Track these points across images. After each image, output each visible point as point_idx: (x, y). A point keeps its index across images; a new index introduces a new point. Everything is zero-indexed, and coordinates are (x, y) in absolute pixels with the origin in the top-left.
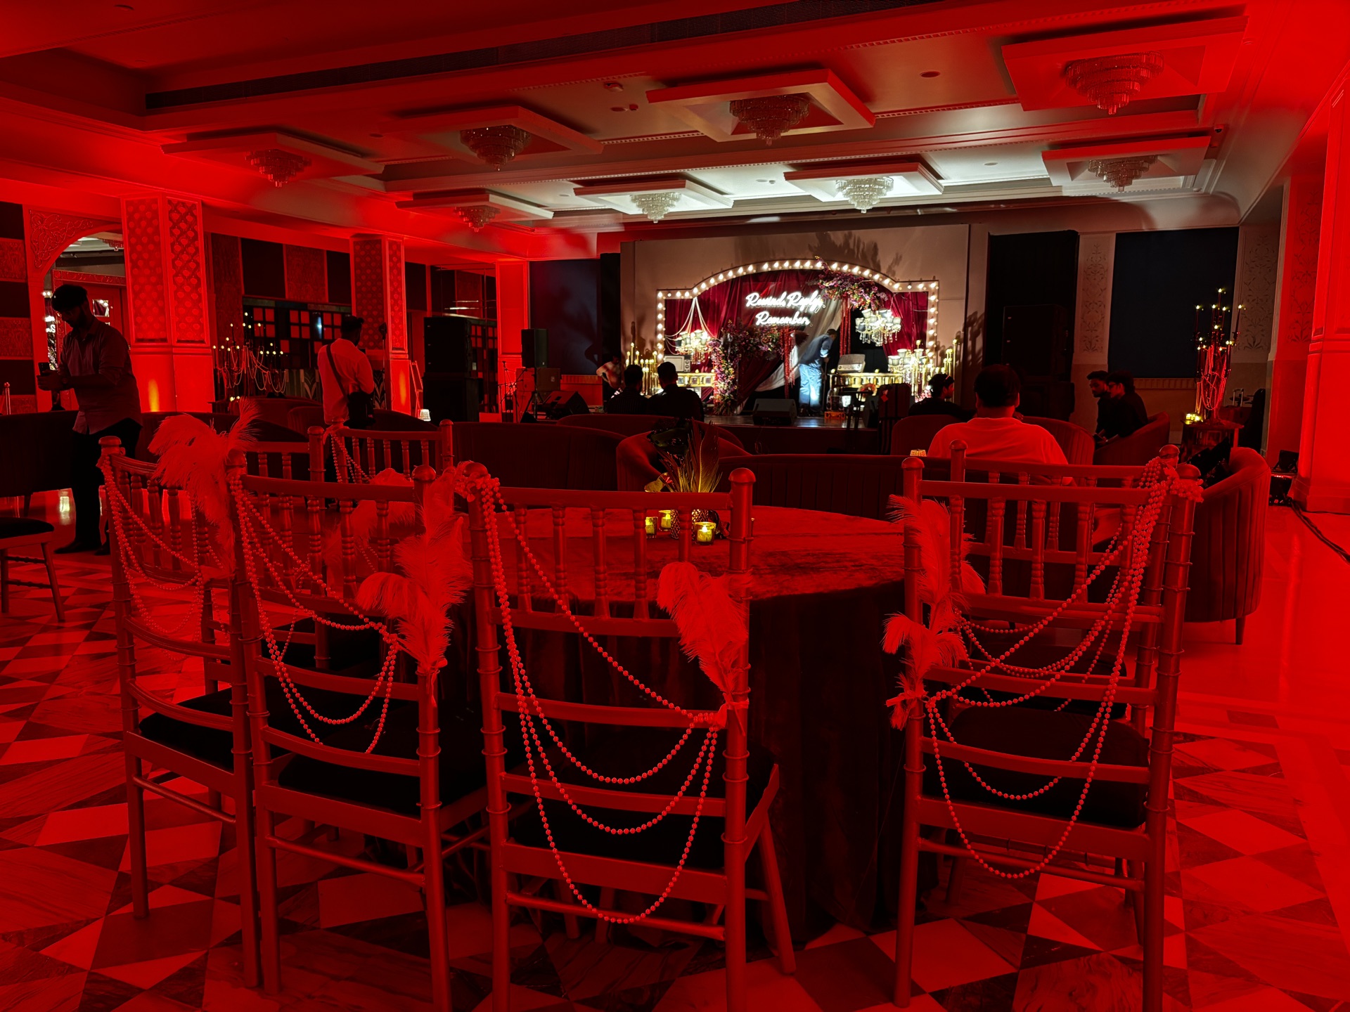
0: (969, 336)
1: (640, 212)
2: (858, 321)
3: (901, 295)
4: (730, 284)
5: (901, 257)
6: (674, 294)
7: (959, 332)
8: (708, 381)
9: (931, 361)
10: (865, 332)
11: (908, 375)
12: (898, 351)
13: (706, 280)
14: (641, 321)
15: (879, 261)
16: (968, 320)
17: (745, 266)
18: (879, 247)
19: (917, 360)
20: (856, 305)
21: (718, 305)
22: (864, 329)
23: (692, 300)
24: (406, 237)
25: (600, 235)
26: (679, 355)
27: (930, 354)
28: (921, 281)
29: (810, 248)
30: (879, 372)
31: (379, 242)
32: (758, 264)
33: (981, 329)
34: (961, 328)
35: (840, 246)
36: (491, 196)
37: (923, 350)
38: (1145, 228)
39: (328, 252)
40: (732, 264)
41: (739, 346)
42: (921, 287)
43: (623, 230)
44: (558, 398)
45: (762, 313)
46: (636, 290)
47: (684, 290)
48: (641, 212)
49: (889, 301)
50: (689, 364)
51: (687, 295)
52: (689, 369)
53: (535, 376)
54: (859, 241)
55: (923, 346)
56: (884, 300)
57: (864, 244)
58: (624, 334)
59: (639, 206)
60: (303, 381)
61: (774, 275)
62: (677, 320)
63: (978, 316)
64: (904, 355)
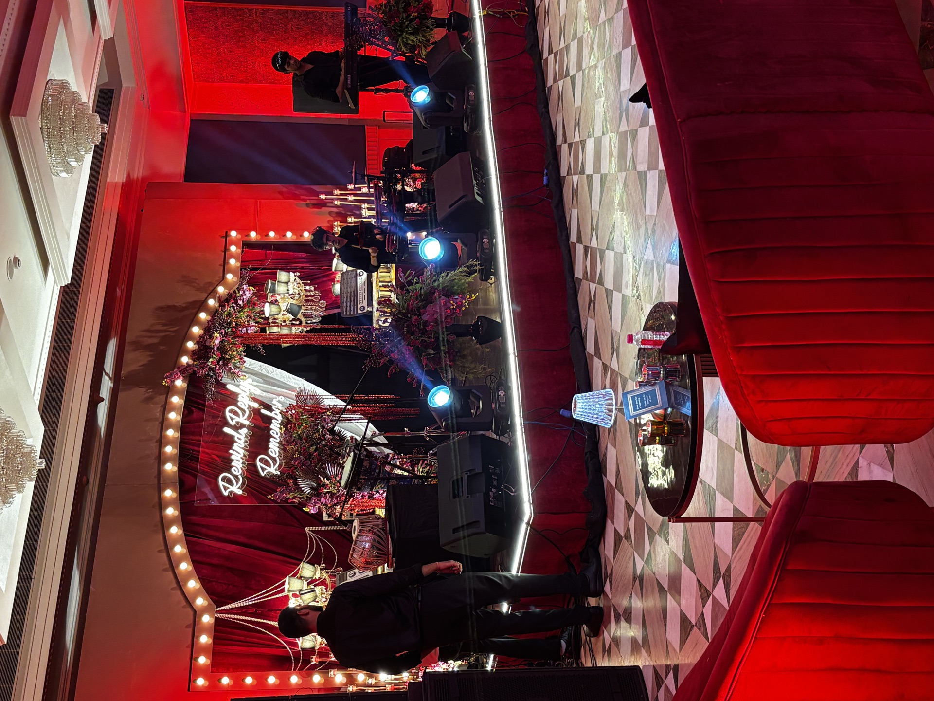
5: (184, 276)
6: (202, 651)
13: (180, 579)
15: (187, 303)
17: (161, 505)
28: (226, 251)
29: (149, 399)
32: (161, 481)
40: (155, 530)
42: (234, 249)
45: (259, 464)
51: (207, 619)
57: (155, 324)
61: (185, 458)
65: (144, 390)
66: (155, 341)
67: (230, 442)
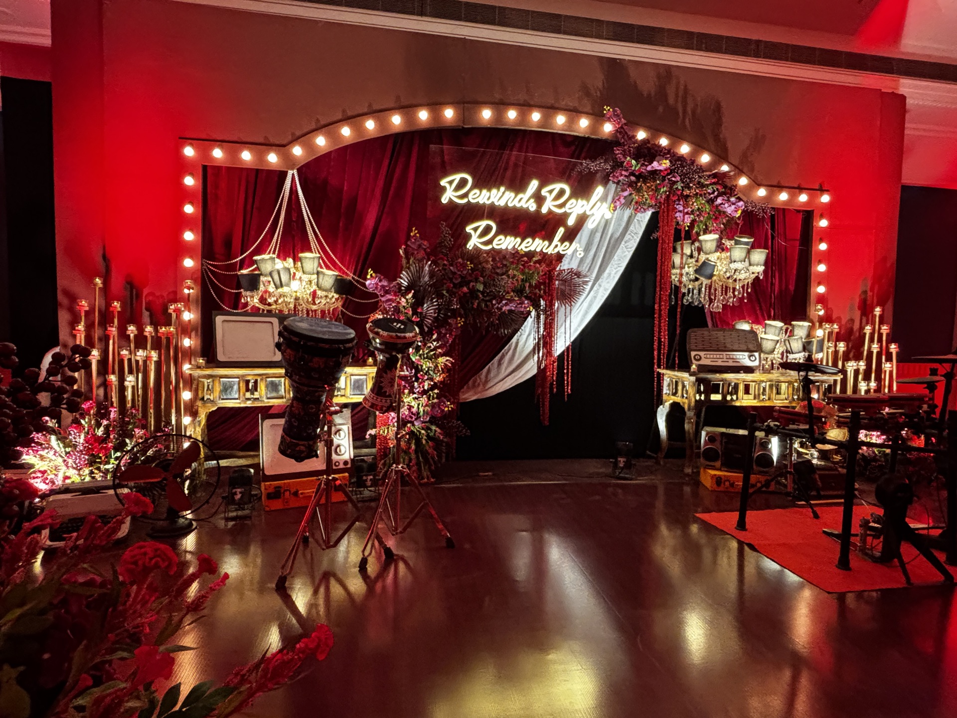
4: (390, 146)
6: (231, 154)
13: (328, 127)
15: (725, 138)
17: (435, 106)
23: (283, 175)
29: (586, 89)
32: (467, 105)
35: (649, 95)
42: (802, 199)
45: (483, 224)
47: (262, 145)
51: (273, 158)
54: (687, 90)
61: (504, 137)
62: (239, 222)
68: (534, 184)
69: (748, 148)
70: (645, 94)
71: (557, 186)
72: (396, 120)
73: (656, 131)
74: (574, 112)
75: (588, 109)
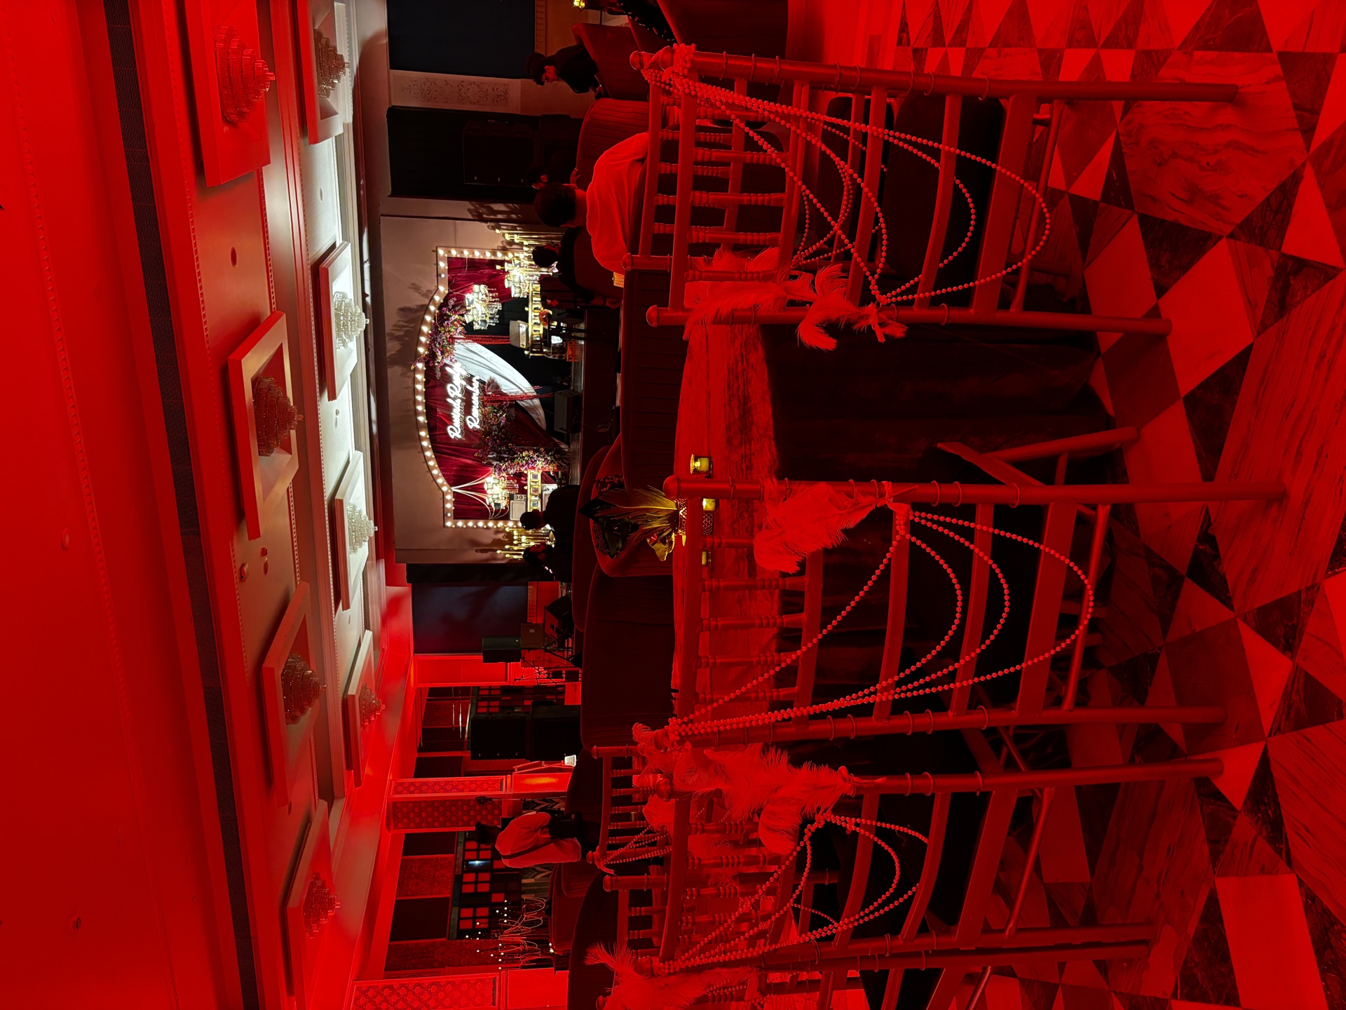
0: (492, 217)
1: (366, 546)
2: (476, 327)
3: (452, 285)
4: (438, 454)
5: (413, 284)
6: (449, 510)
7: (488, 226)
8: (535, 477)
9: (516, 255)
10: (488, 321)
11: (531, 278)
12: (506, 287)
13: (434, 479)
14: (474, 543)
15: (417, 306)
16: (477, 218)
17: (420, 439)
18: (402, 306)
19: (515, 269)
20: (460, 329)
21: (460, 466)
22: (485, 321)
23: (454, 492)
24: (390, 777)
25: (387, 584)
26: (509, 505)
27: (510, 255)
28: (437, 264)
29: (403, 375)
30: (528, 307)
31: (394, 804)
33: (486, 205)
34: (485, 225)
35: (401, 344)
36: (349, 693)
37: (506, 264)
38: (385, 41)
39: (404, 855)
40: (419, 452)
41: (500, 446)
42: (443, 265)
43: (383, 560)
44: (552, 627)
45: (468, 422)
46: (444, 548)
47: (444, 501)
48: (367, 543)
49: (456, 296)
50: (519, 496)
51: (449, 497)
52: (523, 496)
53: (529, 649)
54: (395, 326)
55: (502, 263)
56: (455, 302)
57: (399, 321)
58: (488, 560)
59: (361, 546)
60: (533, 880)
61: (430, 412)
62: (474, 507)
63: (472, 208)
64: (511, 282)
65: (401, 368)
66: (402, 333)
67: (450, 408)
68: (449, 400)
69: (420, 293)
70: (401, 347)
71: (449, 390)
72: (429, 454)
73: (419, 343)
74: (415, 381)
75: (412, 373)
